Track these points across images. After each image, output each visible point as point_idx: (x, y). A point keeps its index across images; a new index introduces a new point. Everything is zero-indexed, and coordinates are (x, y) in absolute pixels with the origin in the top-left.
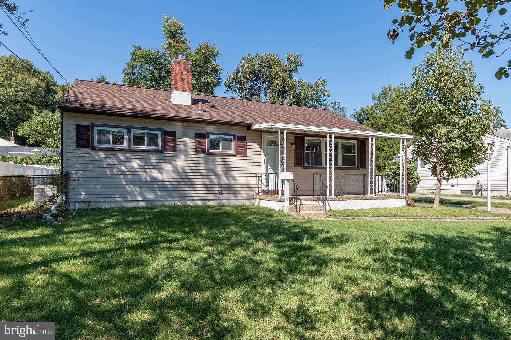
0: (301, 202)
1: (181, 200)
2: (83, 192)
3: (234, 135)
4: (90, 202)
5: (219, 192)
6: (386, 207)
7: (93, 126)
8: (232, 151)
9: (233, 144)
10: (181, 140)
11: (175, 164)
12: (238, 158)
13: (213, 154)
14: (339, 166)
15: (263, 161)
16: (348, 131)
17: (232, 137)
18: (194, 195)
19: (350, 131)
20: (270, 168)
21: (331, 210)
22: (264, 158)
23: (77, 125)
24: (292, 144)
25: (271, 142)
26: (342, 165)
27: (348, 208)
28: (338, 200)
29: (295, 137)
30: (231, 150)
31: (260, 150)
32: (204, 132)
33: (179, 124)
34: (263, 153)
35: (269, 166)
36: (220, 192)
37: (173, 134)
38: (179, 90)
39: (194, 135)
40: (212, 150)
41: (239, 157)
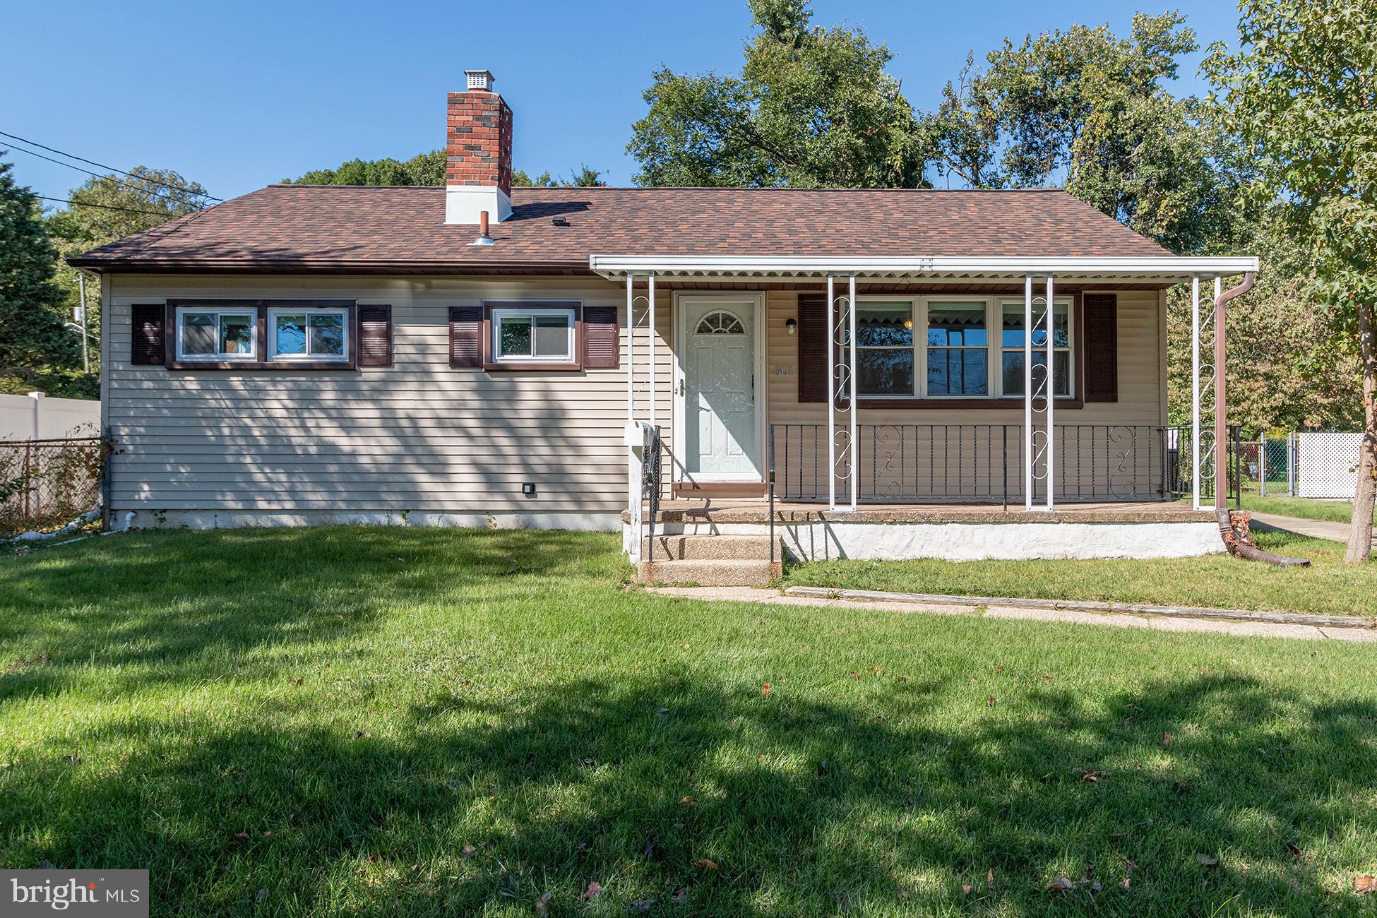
0: (713, 528)
1: (408, 511)
2: (148, 483)
3: (575, 306)
4: (165, 511)
5: (524, 489)
6: (1118, 553)
7: (174, 303)
8: (570, 358)
9: (571, 333)
10: (410, 330)
11: (385, 404)
12: (589, 378)
13: (503, 369)
14: (991, 396)
15: (677, 385)
16: (919, 262)
17: (570, 313)
18: (443, 496)
19: (926, 262)
20: (708, 407)
21: (843, 556)
22: (680, 375)
23: (134, 306)
24: (790, 322)
25: (713, 320)
26: (1004, 393)
27: (925, 554)
28: (876, 520)
29: (801, 297)
30: (566, 353)
31: (668, 350)
32: (476, 303)
33: (402, 284)
34: (676, 359)
35: (703, 402)
36: (528, 489)
37: (382, 313)
38: (460, 183)
39: (446, 313)
40: (506, 357)
41: (592, 376)
